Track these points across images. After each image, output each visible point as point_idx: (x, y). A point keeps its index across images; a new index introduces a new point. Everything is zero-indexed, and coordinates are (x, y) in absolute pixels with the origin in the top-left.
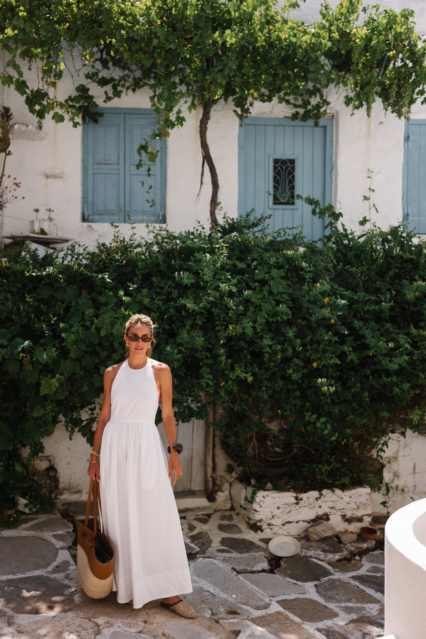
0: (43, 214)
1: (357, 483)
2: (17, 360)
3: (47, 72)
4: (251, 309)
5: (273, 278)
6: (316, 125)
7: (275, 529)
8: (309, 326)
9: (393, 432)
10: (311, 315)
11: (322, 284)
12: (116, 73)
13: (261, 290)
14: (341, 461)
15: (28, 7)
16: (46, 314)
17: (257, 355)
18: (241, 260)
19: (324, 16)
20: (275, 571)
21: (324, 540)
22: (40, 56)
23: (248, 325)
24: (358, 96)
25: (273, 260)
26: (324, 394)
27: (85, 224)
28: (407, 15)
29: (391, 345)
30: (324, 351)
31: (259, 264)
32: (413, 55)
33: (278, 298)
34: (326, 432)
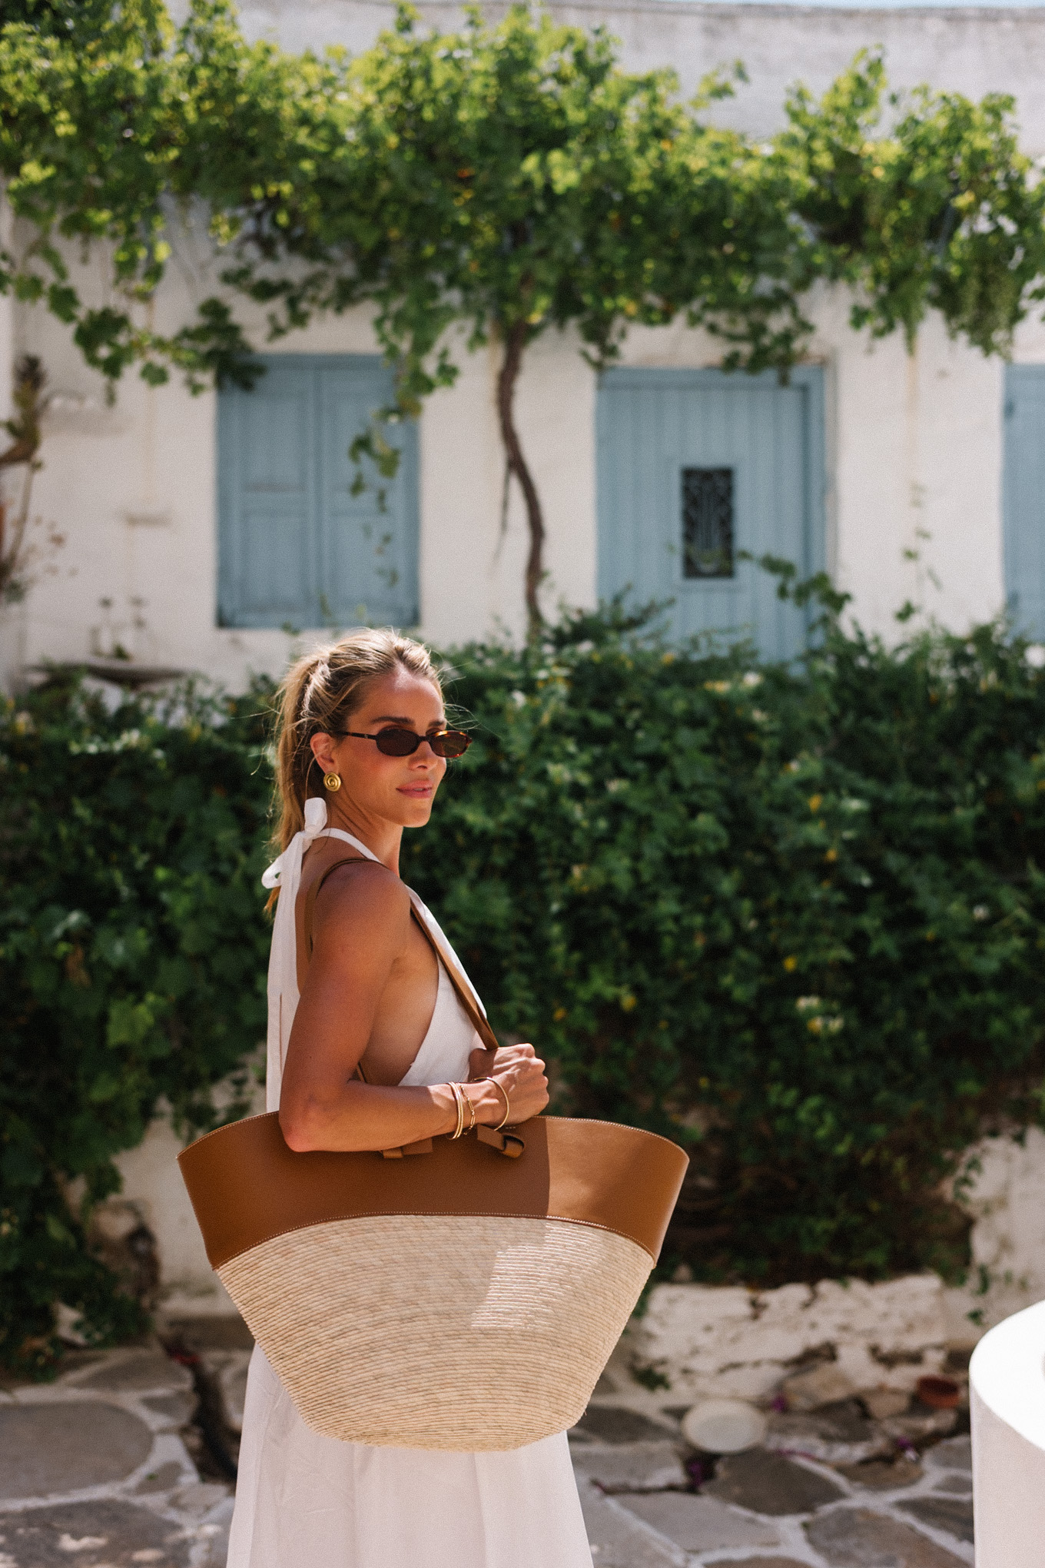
0: (122, 611)
1: (905, 1264)
2: (52, 960)
3: (125, 268)
4: (628, 825)
5: (680, 751)
6: (784, 381)
7: (702, 1383)
8: (773, 867)
9: (994, 1133)
10: (775, 838)
11: (803, 763)
12: (295, 269)
13: (652, 781)
14: (864, 1210)
15: (77, 111)
16: (123, 848)
17: (644, 942)
18: (600, 705)
19: (795, 116)
20: (703, 1488)
21: (826, 1410)
22: (109, 228)
23: (618, 866)
24: (883, 305)
25: (680, 706)
26: (815, 1038)
27: (225, 635)
28: (998, 108)
29: (980, 912)
30: (813, 930)
31: (646, 717)
32: (1015, 203)
33: (695, 797)
34: (822, 1133)
